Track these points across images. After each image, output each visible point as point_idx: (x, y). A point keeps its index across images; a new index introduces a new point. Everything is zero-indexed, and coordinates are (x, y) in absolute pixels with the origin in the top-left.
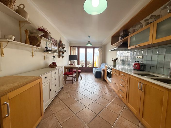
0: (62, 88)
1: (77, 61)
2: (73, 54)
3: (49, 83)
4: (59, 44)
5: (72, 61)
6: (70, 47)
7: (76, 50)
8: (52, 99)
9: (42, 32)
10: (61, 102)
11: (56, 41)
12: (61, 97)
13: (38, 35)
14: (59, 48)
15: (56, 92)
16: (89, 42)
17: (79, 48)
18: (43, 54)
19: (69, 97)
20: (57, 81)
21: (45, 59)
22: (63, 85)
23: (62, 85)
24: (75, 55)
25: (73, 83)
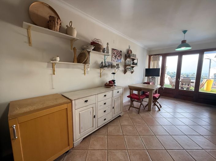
0: (120, 116)
1: (159, 78)
2: (153, 67)
3: (93, 108)
4: (126, 55)
5: (151, 77)
6: (150, 56)
7: (159, 60)
8: (98, 127)
9: (92, 46)
10: (106, 137)
11: (121, 51)
12: (111, 129)
13: (88, 50)
14: (125, 61)
15: (105, 119)
16: (184, 43)
17: (165, 56)
18: (98, 70)
19: (120, 134)
20: (110, 106)
21: (101, 76)
22: (122, 113)
23: (120, 112)
24: (156, 68)
25: (139, 113)
